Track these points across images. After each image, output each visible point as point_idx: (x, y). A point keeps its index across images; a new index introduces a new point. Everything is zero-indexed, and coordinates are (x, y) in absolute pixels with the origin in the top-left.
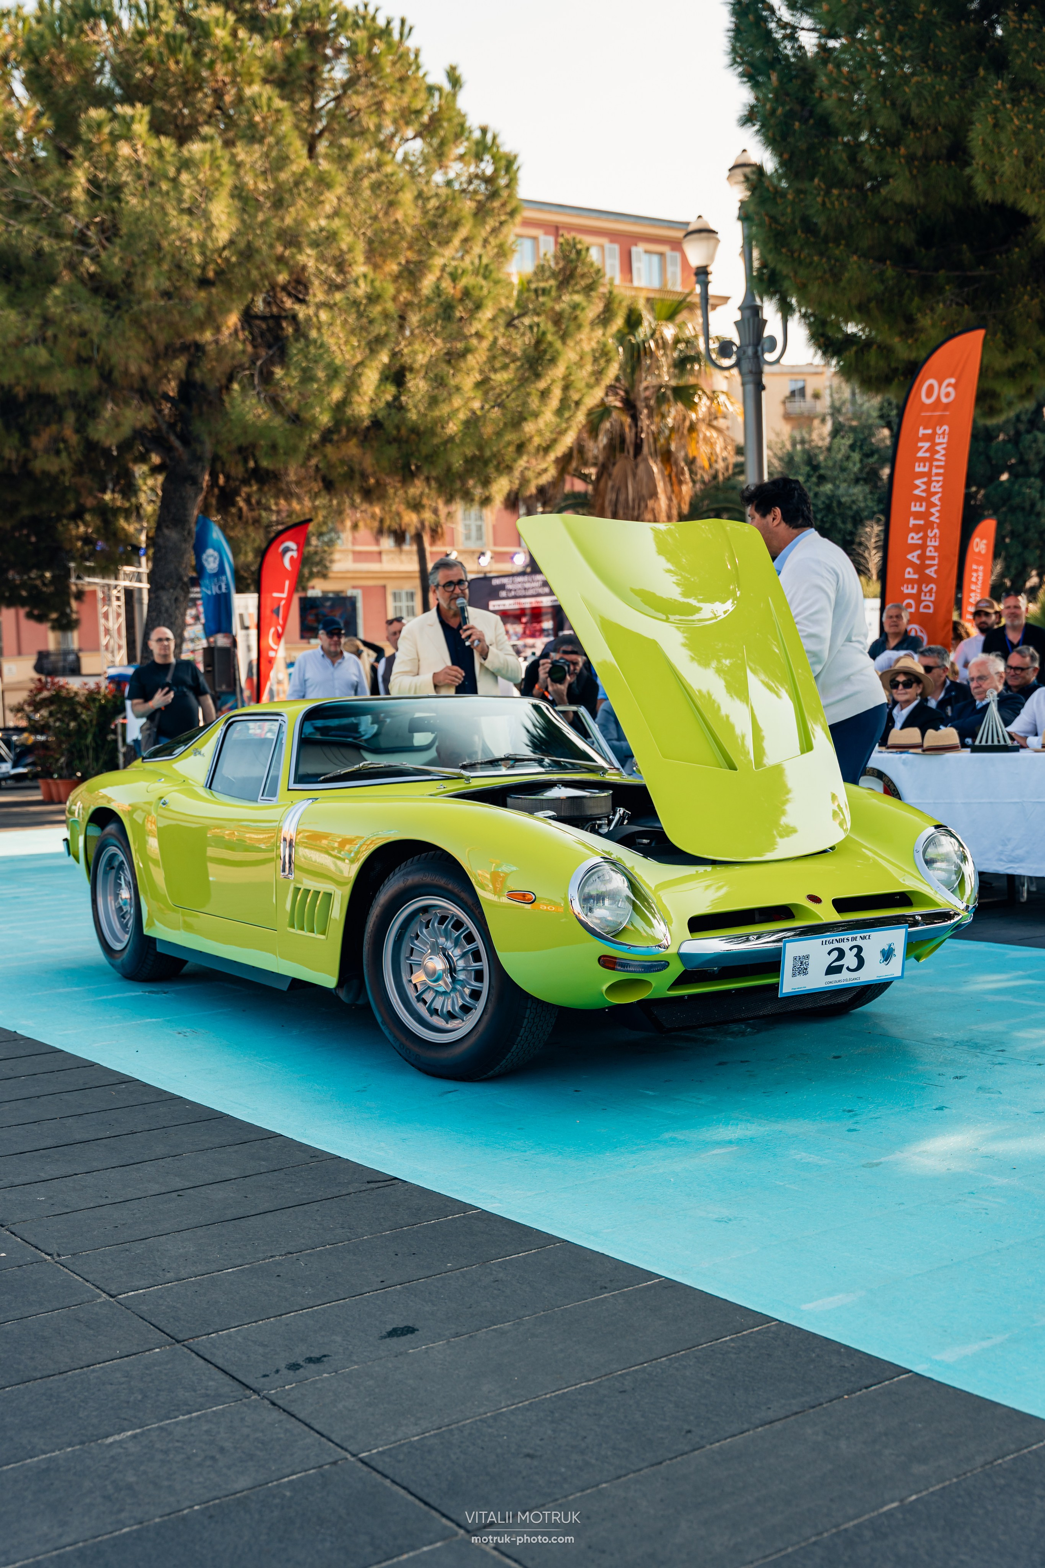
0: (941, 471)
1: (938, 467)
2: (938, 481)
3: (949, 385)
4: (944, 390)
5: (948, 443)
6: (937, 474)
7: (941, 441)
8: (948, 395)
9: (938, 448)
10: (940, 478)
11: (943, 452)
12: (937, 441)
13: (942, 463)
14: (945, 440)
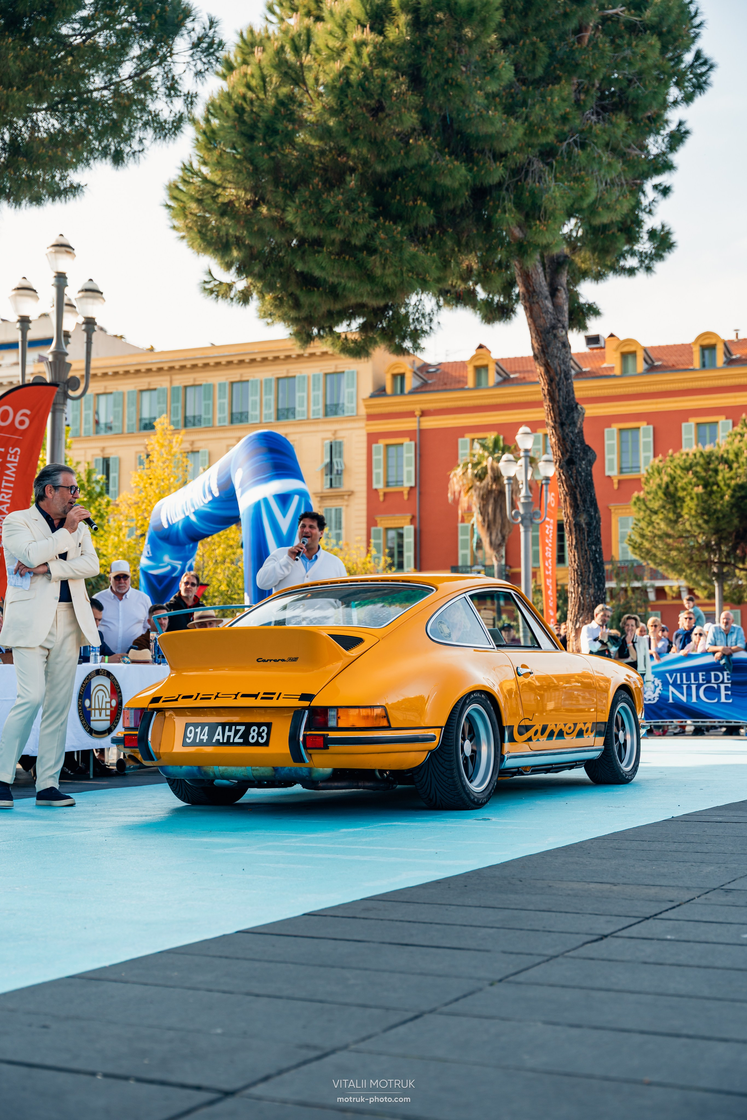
0: (12, 485)
1: (7, 481)
2: (7, 494)
3: (24, 415)
4: (18, 418)
5: (19, 463)
6: (6, 487)
7: (12, 459)
8: (22, 423)
9: (9, 465)
10: (11, 491)
11: (14, 470)
12: (9, 459)
13: (13, 479)
14: (17, 460)
